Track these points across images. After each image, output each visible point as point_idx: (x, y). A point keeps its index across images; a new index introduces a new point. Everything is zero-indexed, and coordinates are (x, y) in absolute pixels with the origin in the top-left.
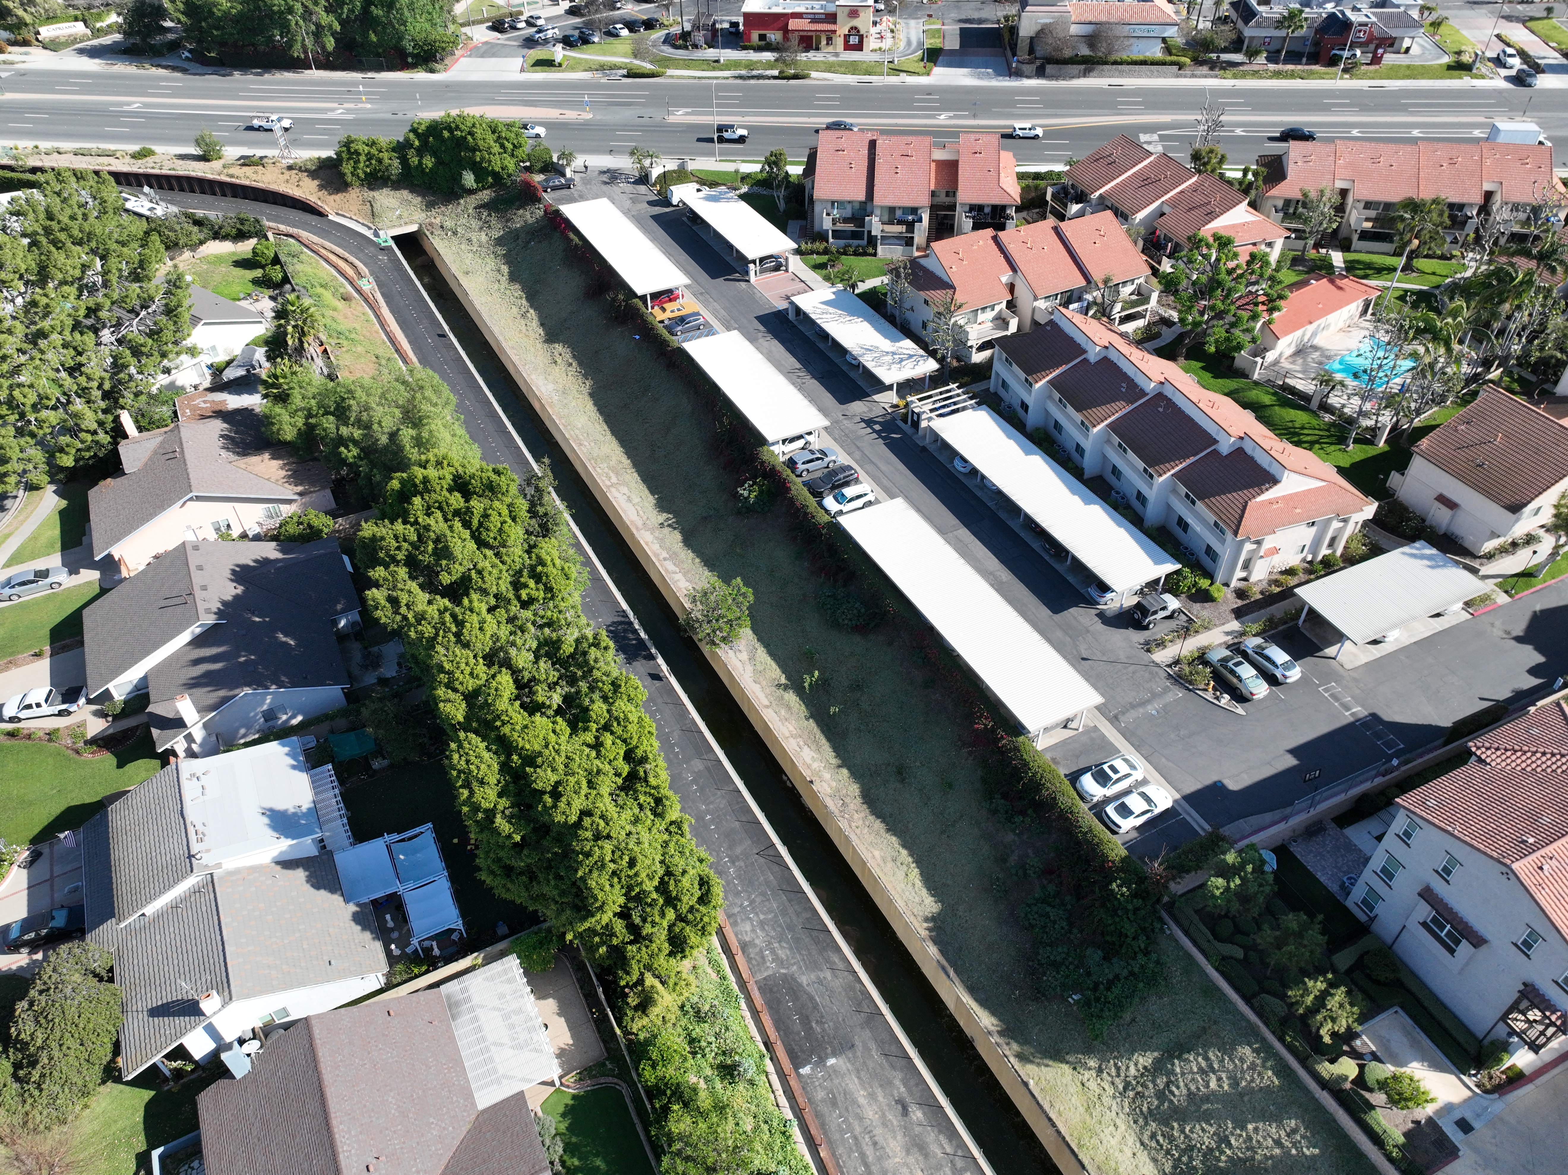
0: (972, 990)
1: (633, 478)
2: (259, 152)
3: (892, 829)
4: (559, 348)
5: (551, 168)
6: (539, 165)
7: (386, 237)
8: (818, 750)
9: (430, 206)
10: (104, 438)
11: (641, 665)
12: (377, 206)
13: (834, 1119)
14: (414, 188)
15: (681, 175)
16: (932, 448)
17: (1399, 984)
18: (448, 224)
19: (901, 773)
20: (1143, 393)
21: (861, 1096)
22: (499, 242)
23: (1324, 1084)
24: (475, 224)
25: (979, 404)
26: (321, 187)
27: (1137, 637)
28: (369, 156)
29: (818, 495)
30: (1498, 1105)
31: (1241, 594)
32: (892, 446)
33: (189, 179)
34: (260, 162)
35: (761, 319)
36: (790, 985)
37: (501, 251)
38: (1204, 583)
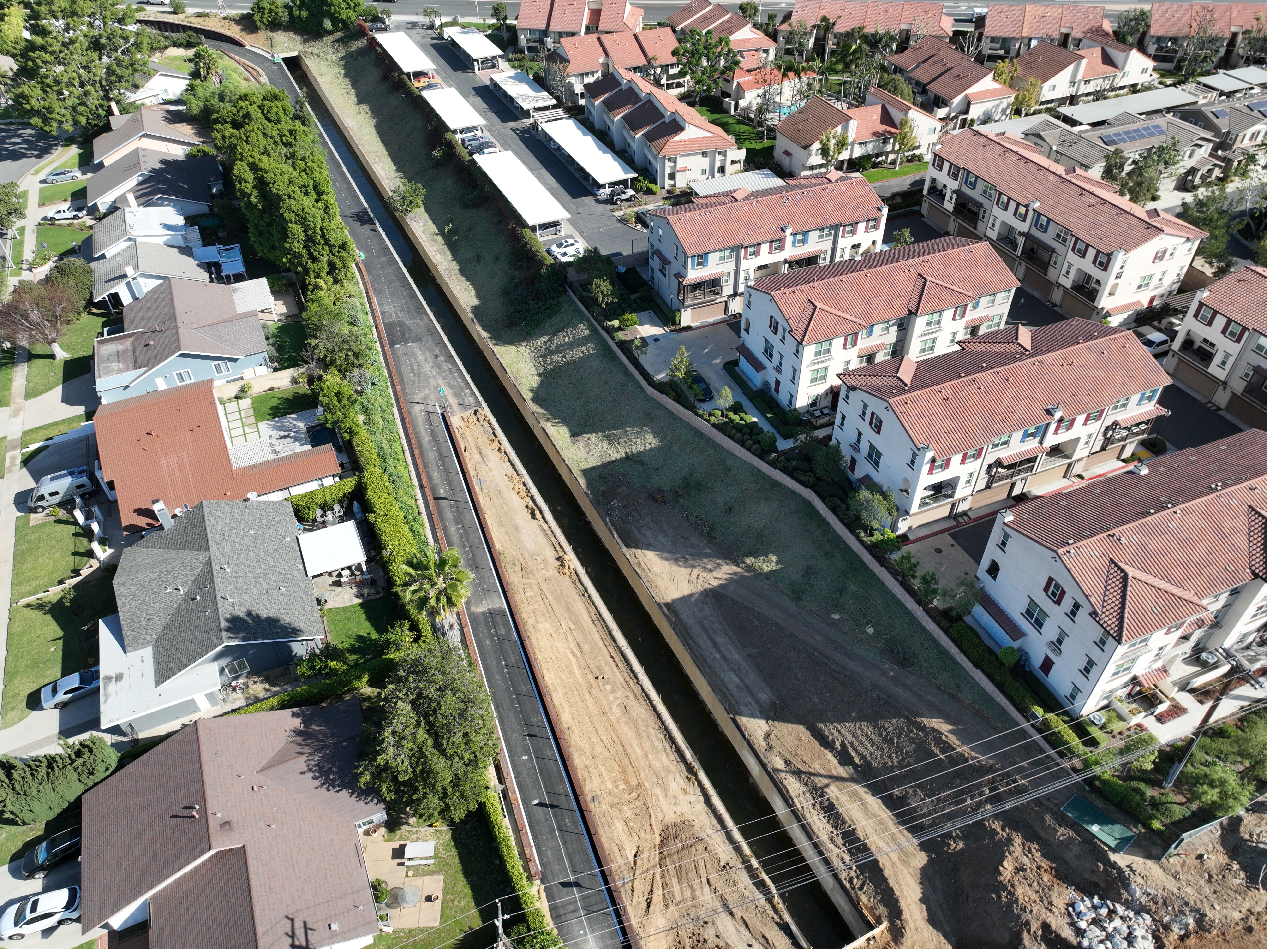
0: (484, 328)
1: (387, 160)
2: (207, 11)
3: (468, 279)
4: (363, 106)
5: (376, 19)
6: (370, 17)
7: (279, 57)
8: (445, 254)
9: (305, 41)
10: (102, 113)
11: (367, 227)
12: (274, 42)
13: (403, 359)
14: (297, 31)
15: (454, 23)
16: (543, 140)
17: (652, 301)
18: (316, 51)
19: (478, 259)
20: (641, 100)
21: (419, 353)
22: (342, 59)
23: (603, 328)
24: (330, 51)
25: (570, 117)
26: (242, 30)
27: (609, 207)
28: (271, 11)
29: (471, 154)
30: (676, 336)
31: (669, 192)
32: (523, 139)
33: (164, 23)
34: (207, 15)
35: (474, 89)
36: (401, 324)
37: (342, 63)
38: (651, 186)
